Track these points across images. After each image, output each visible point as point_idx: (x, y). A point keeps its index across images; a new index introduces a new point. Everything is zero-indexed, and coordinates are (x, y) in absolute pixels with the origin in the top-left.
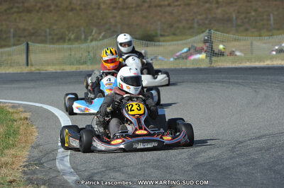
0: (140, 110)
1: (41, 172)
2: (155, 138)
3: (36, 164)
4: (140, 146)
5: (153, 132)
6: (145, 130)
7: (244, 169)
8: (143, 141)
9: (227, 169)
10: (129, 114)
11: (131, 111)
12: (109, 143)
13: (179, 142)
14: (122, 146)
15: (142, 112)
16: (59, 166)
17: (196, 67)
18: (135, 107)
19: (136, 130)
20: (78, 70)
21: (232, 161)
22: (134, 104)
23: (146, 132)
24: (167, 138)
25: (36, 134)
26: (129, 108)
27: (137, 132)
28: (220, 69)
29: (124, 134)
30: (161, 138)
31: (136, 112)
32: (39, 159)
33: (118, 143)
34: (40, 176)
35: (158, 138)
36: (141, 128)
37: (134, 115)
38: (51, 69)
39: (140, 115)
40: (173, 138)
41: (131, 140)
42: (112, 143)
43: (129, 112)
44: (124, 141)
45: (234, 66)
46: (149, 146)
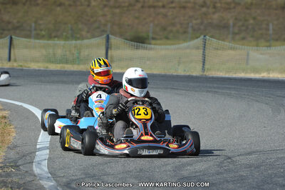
0: (147, 114)
2: (160, 145)
4: (145, 152)
5: (158, 139)
6: (151, 136)
8: (149, 148)
10: (135, 118)
11: (138, 114)
12: (112, 147)
13: (186, 151)
14: (126, 152)
15: (148, 117)
17: (188, 74)
18: (142, 111)
19: (142, 135)
22: (141, 107)
24: (173, 146)
26: (136, 111)
27: (143, 138)
28: (213, 78)
29: (129, 139)
30: (167, 145)
31: (143, 116)
33: (123, 148)
35: (164, 146)
36: (147, 134)
37: (140, 120)
39: (147, 120)
40: (179, 147)
41: (135, 145)
42: (116, 147)
43: (136, 116)
44: (129, 146)
45: (227, 76)
46: (155, 153)
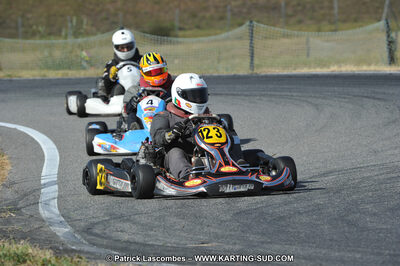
0: (221, 136)
1: (18, 221)
2: (249, 177)
3: (10, 210)
4: (229, 189)
5: (244, 169)
6: (234, 165)
7: (305, 219)
8: (235, 183)
9: (282, 218)
10: (205, 143)
11: (208, 137)
12: (181, 184)
13: (282, 184)
14: (203, 189)
15: (223, 140)
16: (44, 213)
17: (232, 73)
18: (213, 133)
19: (221, 166)
20: (65, 77)
21: (287, 208)
22: (211, 127)
23: (235, 169)
24: (265, 179)
25: (9, 168)
26: (205, 133)
27: (223, 170)
30: (258, 177)
31: (215, 140)
32: (14, 203)
34: (17, 227)
35: (254, 178)
36: (227, 163)
37: (213, 144)
38: (27, 75)
39: (223, 144)
40: (273, 179)
41: (215, 180)
42: (187, 184)
43: (205, 140)
44: (205, 182)
45: (286, 72)
46: (243, 189)
